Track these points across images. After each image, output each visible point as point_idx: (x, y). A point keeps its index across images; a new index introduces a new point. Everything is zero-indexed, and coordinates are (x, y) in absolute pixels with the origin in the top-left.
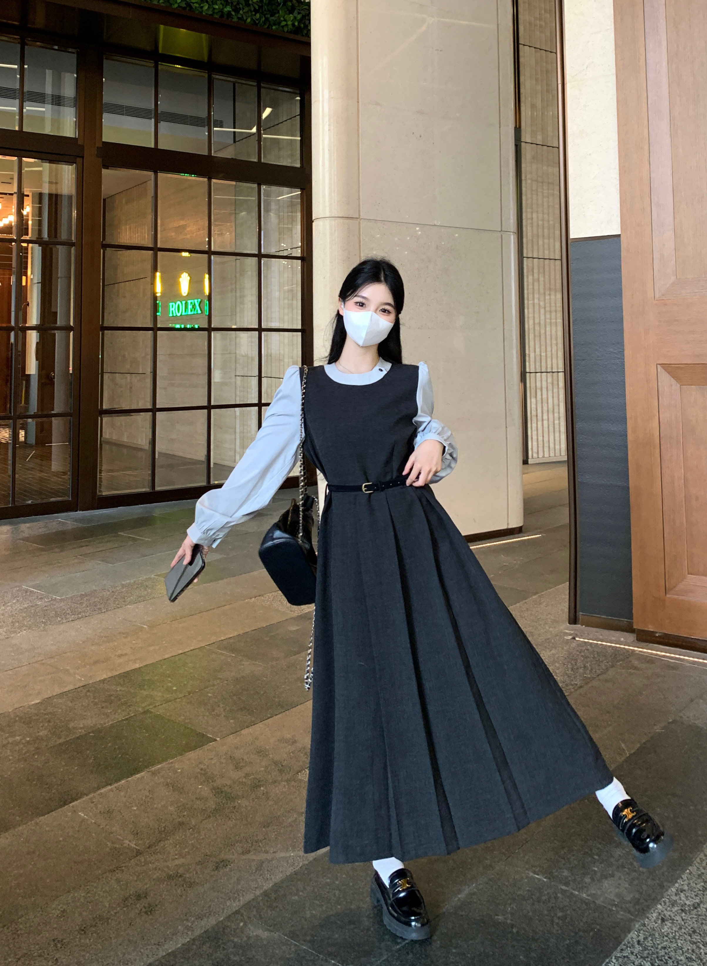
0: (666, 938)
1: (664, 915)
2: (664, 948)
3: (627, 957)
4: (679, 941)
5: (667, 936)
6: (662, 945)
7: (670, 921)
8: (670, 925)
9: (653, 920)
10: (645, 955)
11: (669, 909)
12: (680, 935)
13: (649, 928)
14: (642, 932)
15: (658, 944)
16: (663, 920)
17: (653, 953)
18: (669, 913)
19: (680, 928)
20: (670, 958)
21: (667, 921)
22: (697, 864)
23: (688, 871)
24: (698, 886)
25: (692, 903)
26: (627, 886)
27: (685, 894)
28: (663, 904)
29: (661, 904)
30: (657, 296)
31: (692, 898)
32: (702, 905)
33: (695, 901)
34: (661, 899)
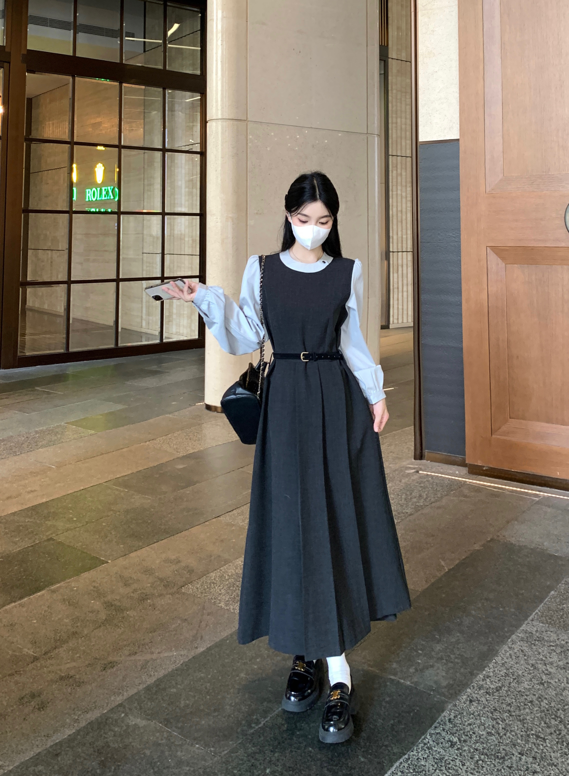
0: (472, 716)
1: (472, 697)
2: (470, 725)
3: (439, 733)
4: (482, 718)
5: (473, 714)
6: (469, 722)
7: (477, 702)
8: (476, 705)
9: (462, 702)
10: (454, 731)
11: (476, 692)
12: (484, 713)
13: (459, 707)
14: (453, 711)
15: (465, 722)
16: (471, 701)
17: (462, 730)
18: (476, 695)
19: (484, 707)
20: (474, 733)
21: (474, 701)
22: (502, 655)
23: (494, 661)
24: (501, 673)
25: (495, 686)
26: (444, 674)
27: (490, 680)
28: (472, 688)
29: (470, 688)
30: (488, 190)
31: (496, 682)
32: (503, 688)
33: (497, 685)
34: (471, 684)
